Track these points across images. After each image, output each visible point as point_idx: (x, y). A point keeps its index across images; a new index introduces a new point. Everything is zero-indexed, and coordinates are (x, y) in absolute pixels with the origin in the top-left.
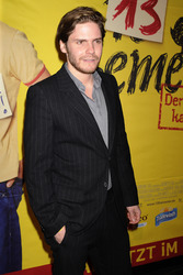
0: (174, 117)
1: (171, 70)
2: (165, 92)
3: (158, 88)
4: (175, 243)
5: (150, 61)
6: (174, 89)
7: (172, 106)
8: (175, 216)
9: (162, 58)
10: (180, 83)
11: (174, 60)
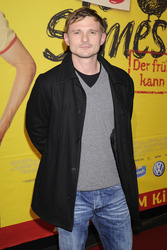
0: (142, 81)
1: (138, 36)
2: (133, 58)
3: (126, 54)
4: (145, 198)
5: (118, 28)
6: (141, 55)
7: (140, 71)
8: (144, 173)
9: (130, 25)
10: (147, 49)
11: (141, 28)
